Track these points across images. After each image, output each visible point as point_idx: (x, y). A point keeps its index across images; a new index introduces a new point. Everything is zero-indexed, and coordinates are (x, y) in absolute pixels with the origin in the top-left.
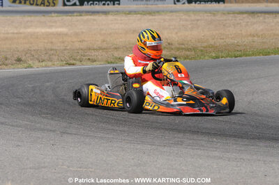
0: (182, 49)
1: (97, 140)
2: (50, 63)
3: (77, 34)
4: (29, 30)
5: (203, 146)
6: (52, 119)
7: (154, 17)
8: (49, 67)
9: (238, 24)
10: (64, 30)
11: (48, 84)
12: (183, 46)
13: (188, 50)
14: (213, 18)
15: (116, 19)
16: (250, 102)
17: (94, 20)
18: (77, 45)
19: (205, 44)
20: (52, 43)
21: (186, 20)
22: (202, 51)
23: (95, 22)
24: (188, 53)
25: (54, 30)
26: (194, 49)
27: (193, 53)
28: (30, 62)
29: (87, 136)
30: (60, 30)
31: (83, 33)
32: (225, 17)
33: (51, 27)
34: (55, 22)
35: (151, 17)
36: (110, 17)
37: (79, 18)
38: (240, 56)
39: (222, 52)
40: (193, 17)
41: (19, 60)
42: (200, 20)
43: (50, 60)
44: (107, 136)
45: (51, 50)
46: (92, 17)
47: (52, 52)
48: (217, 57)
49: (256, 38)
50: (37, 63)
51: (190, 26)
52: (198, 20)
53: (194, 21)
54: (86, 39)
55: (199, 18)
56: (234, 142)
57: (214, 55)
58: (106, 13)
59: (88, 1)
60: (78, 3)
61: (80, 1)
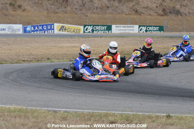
4: (61, 45)
17: (94, 40)
21: (138, 40)
25: (73, 45)
28: (53, 60)
32: (158, 39)
34: (75, 41)
35: (122, 39)
36: (103, 39)
37: (87, 39)
41: (48, 59)
43: (63, 59)
45: (65, 54)
49: (165, 50)
50: (56, 60)
58: (101, 37)
59: (96, 30)
60: (91, 31)
61: (92, 30)
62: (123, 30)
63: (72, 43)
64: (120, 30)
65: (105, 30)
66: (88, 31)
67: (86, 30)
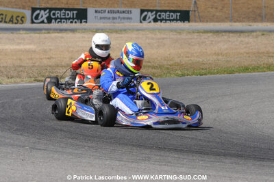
0: (149, 66)
1: (65, 156)
2: (19, 80)
3: (45, 51)
5: (169, 162)
6: (21, 134)
7: (121, 35)
8: (17, 83)
9: (203, 42)
10: (32, 47)
11: (17, 100)
12: (149, 64)
13: (154, 67)
14: (179, 36)
15: (83, 37)
16: (215, 119)
17: (62, 38)
18: (45, 62)
19: (171, 63)
20: (20, 59)
21: (153, 39)
22: (168, 69)
23: (62, 40)
24: (154, 70)
25: (22, 47)
26: (160, 67)
27: (159, 71)
29: (57, 152)
30: (28, 47)
31: (50, 50)
32: (189, 36)
33: (19, 44)
34: (24, 39)
35: (118, 35)
36: (78, 35)
37: (47, 35)
38: (205, 74)
39: (187, 70)
40: (159, 35)
42: (166, 38)
43: (19, 76)
44: (76, 152)
45: (20, 66)
46: (60, 35)
47: (21, 69)
48: (183, 75)
49: (220, 57)
50: (6, 79)
51: (156, 45)
52: (164, 39)
53: (160, 39)
54: (54, 56)
55: (165, 36)
56: (200, 158)
57: (179, 72)
58: (73, 31)
59: (56, 19)
60: (46, 21)
61: (47, 18)
62: (109, 18)
63: (20, 43)
64: (104, 18)
65: (73, 19)
66: (41, 20)
67: (37, 17)
